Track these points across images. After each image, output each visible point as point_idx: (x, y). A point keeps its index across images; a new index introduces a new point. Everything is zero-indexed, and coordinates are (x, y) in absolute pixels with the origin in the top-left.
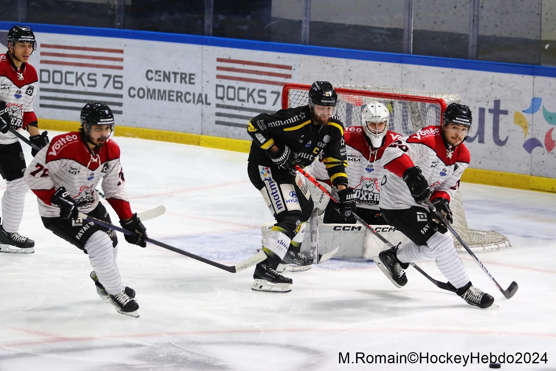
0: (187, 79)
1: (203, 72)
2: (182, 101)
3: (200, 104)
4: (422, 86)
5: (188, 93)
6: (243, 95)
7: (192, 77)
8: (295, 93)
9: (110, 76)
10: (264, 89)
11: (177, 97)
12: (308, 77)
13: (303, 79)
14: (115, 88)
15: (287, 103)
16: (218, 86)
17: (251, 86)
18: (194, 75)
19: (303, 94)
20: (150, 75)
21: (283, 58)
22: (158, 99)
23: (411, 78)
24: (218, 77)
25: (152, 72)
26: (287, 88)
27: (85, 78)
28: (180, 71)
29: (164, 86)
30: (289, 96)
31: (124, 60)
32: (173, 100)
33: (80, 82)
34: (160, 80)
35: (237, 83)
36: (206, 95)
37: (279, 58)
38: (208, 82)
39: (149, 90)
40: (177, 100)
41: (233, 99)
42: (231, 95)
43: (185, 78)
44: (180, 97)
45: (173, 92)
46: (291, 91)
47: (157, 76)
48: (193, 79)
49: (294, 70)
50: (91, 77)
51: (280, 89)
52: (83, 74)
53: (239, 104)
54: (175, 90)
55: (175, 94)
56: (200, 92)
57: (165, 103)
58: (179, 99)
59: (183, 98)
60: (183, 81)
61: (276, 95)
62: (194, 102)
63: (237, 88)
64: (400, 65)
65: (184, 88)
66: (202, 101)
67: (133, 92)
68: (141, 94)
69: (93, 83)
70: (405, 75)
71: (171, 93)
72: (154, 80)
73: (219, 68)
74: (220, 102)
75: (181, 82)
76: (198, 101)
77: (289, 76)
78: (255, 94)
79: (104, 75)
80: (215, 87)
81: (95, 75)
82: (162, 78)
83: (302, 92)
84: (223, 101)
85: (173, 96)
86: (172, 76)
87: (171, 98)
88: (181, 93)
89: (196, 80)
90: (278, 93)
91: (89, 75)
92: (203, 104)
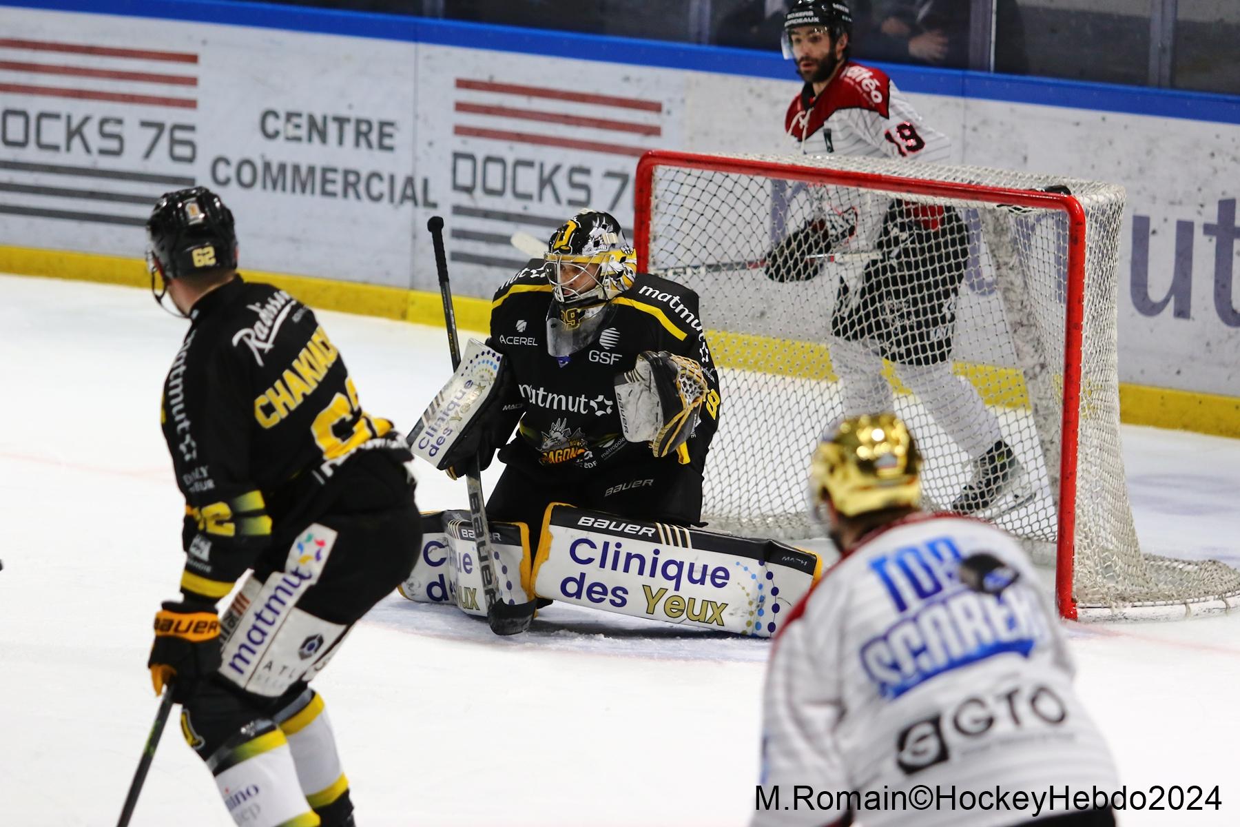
0: (374, 137)
1: (416, 117)
2: (358, 196)
3: (409, 205)
4: (1021, 160)
5: (376, 175)
6: (528, 180)
7: (387, 130)
8: (670, 175)
9: (160, 127)
10: (586, 165)
11: (347, 184)
12: (706, 134)
13: (691, 139)
14: (175, 158)
15: (648, 203)
16: (457, 156)
17: (550, 156)
18: (391, 124)
19: (692, 181)
20: (272, 124)
21: (639, 80)
22: (294, 190)
23: (989, 137)
24: (460, 130)
25: (276, 115)
26: (648, 162)
27: (91, 131)
28: (353, 114)
29: (311, 154)
30: (653, 185)
31: (201, 82)
32: (334, 194)
33: (76, 142)
34: (298, 139)
35: (511, 148)
36: (426, 182)
37: (627, 79)
38: (431, 144)
39: (267, 166)
40: (345, 194)
41: (500, 193)
42: (494, 182)
43: (366, 135)
44: (354, 185)
45: (334, 170)
46: (662, 172)
47: (290, 127)
48: (390, 136)
49: (669, 113)
50: (109, 128)
51: (630, 166)
52: (86, 120)
53: (515, 206)
54: (341, 166)
55: (339, 177)
56: (409, 172)
57: (312, 202)
58: (351, 192)
59: (361, 188)
60: (363, 141)
61: (615, 184)
62: (392, 200)
63: (510, 161)
64: (961, 101)
65: (364, 160)
66: (414, 198)
67: (223, 171)
68: (247, 175)
69: (113, 145)
70: (975, 129)
71: (330, 176)
72: (281, 138)
73: (461, 107)
74: (464, 200)
75: (357, 144)
76: (404, 197)
77: (653, 131)
78: (561, 180)
79: (145, 124)
80: (450, 159)
81: (119, 122)
82: (303, 132)
83: (689, 175)
84: (473, 198)
85: (333, 182)
86: (332, 129)
87: (330, 187)
88: (357, 174)
89: (399, 139)
90: (624, 178)
91: (104, 122)
92: (416, 203)
